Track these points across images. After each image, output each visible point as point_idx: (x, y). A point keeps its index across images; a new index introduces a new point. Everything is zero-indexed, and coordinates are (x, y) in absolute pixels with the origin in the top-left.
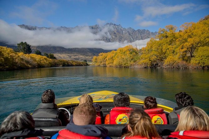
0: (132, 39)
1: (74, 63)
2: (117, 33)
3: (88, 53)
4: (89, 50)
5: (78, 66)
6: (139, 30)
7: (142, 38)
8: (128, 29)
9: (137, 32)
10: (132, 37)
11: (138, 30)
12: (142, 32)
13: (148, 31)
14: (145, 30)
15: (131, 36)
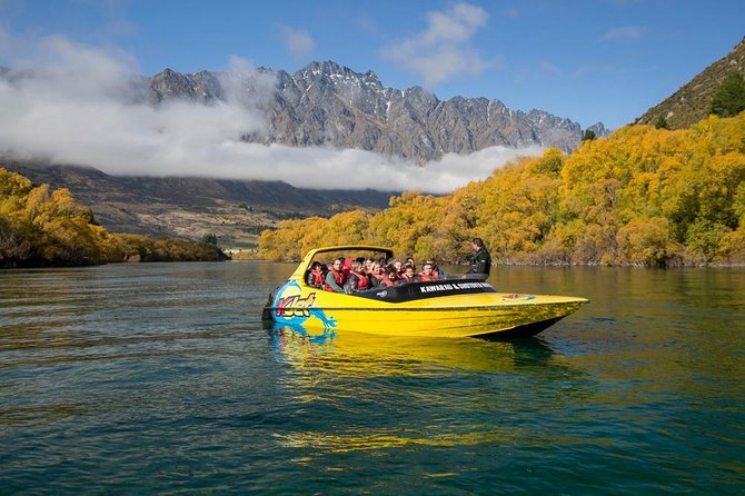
0: (425, 140)
1: (175, 247)
2: (355, 111)
3: (219, 201)
4: (223, 189)
5: (189, 260)
6: (457, 102)
7: (470, 136)
8: (407, 94)
9: (451, 107)
10: (428, 134)
11: (453, 100)
12: (470, 110)
13: (499, 104)
14: (486, 101)
15: (423, 125)
